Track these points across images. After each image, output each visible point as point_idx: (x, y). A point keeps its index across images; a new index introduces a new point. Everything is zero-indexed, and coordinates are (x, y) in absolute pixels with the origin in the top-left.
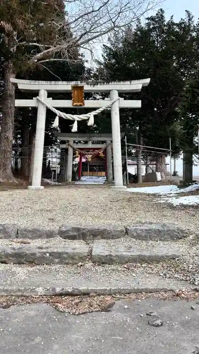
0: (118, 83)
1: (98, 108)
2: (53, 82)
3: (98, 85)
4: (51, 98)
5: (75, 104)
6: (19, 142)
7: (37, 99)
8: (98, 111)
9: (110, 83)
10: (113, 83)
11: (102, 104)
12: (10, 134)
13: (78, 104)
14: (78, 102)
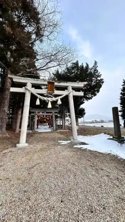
0: (71, 83)
1: (62, 95)
2: (36, 79)
3: (61, 83)
4: (34, 88)
5: (49, 92)
6: (11, 112)
7: (25, 88)
8: (62, 96)
9: (68, 83)
10: (69, 82)
11: (64, 93)
12: (6, 109)
13: (51, 92)
14: (51, 91)
